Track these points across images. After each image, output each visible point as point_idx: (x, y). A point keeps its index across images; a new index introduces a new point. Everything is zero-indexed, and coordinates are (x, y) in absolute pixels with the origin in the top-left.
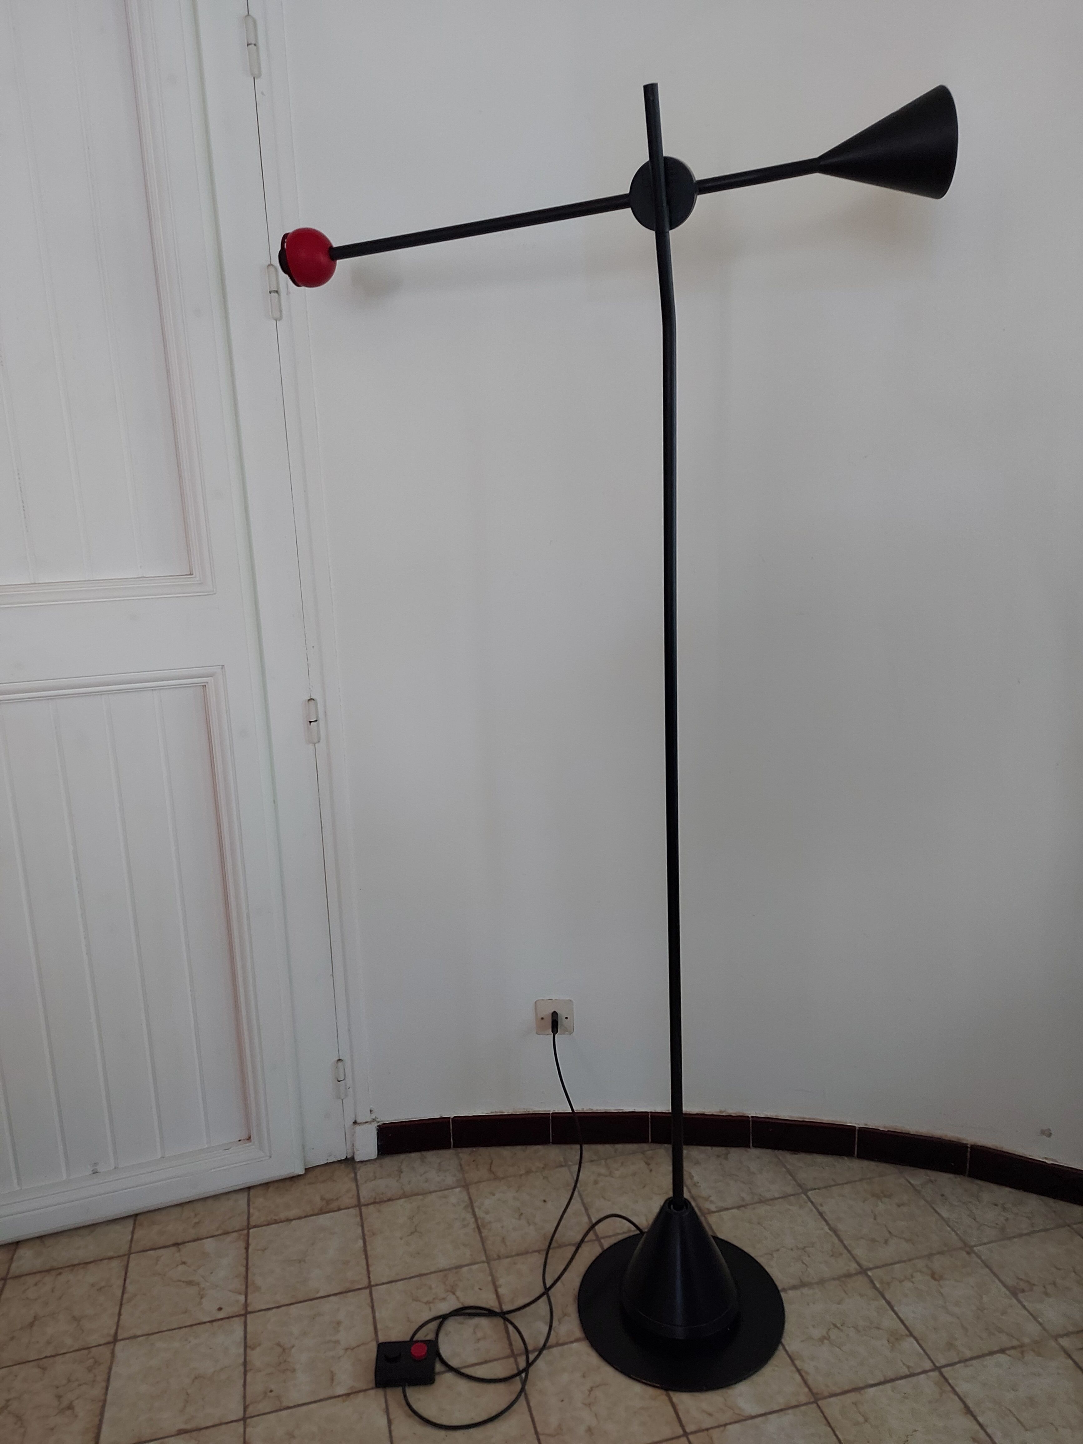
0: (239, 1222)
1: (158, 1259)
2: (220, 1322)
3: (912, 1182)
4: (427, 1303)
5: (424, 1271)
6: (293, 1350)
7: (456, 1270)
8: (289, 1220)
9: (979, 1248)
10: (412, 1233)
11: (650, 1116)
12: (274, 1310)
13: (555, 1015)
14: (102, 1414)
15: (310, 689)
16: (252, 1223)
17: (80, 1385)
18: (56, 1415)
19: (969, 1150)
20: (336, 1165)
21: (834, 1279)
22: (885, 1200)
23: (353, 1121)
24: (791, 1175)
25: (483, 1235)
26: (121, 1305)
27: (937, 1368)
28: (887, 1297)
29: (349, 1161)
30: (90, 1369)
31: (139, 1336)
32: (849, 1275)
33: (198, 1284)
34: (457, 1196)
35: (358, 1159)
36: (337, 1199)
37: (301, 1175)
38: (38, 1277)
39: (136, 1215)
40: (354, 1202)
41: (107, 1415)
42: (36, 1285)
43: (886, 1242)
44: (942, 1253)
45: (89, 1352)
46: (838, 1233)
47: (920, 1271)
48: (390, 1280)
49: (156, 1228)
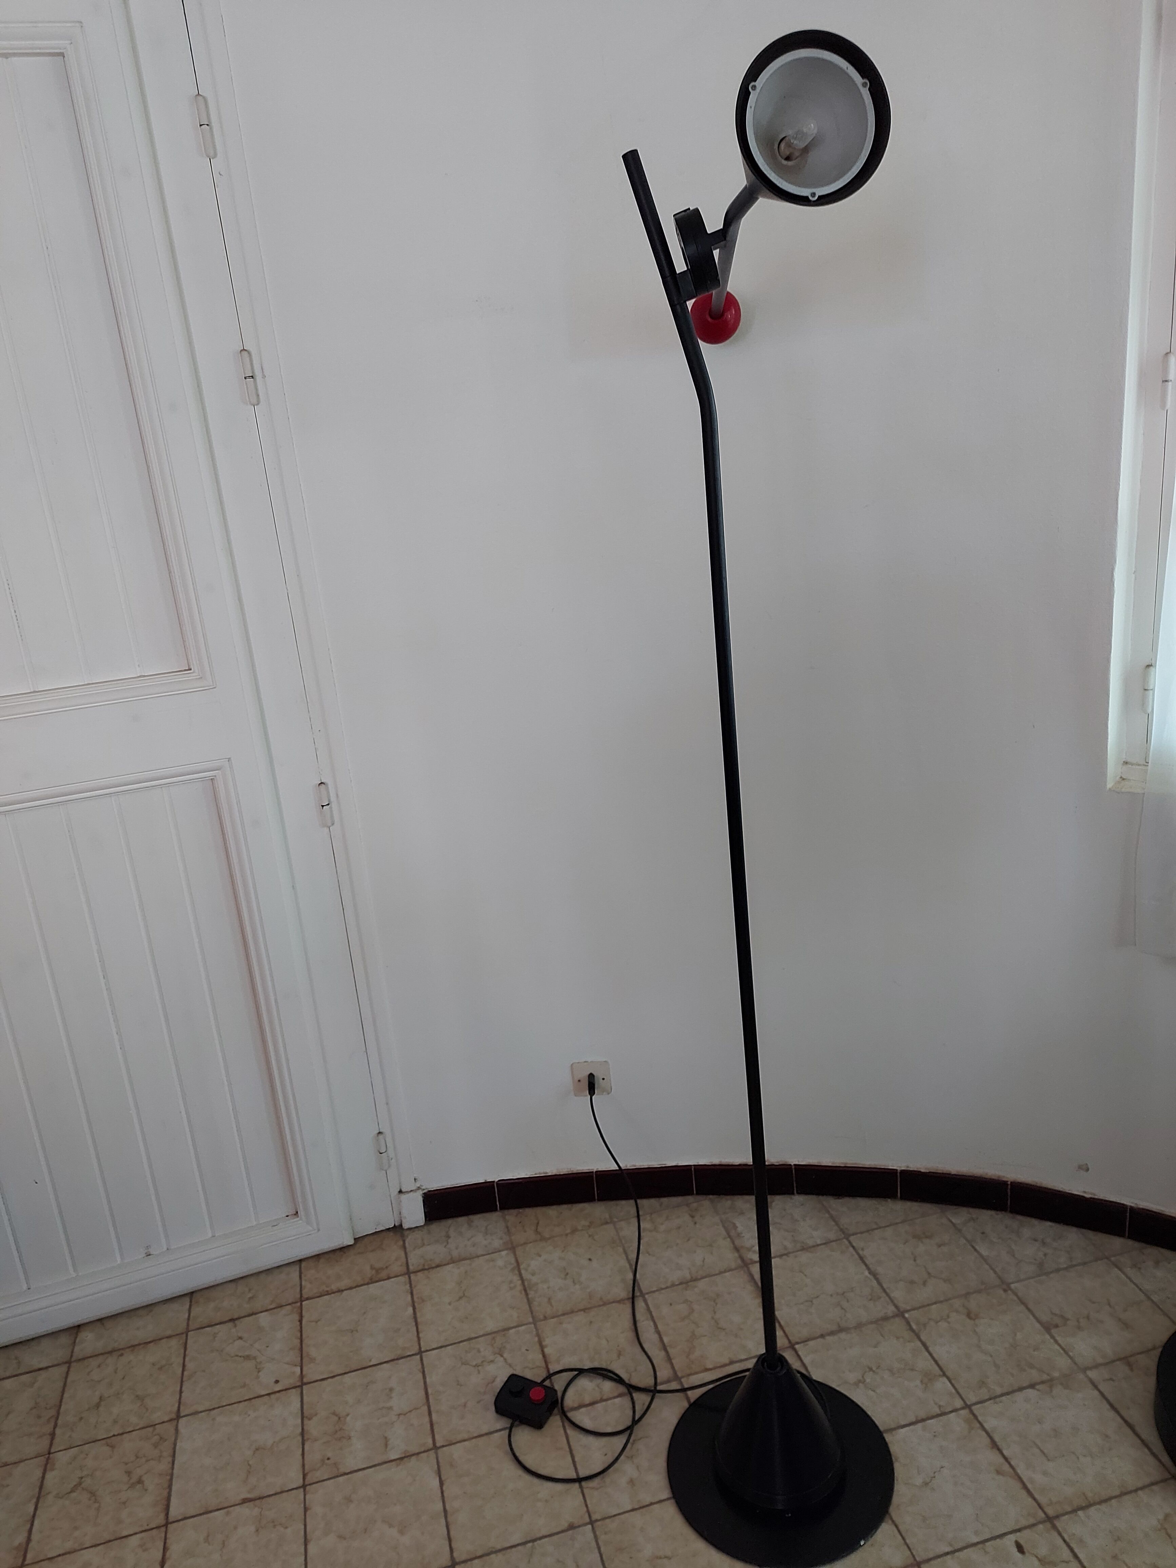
0: (292, 1295)
1: (215, 1335)
2: (278, 1394)
3: (953, 1221)
4: (477, 1366)
5: (473, 1335)
6: (348, 1418)
7: (503, 1333)
8: (340, 1291)
9: (1016, 1285)
10: (460, 1298)
11: (693, 1169)
12: (330, 1380)
13: (591, 1076)
14: (170, 1487)
15: (320, 772)
16: (305, 1296)
17: (147, 1461)
18: (127, 1490)
19: (1009, 1187)
20: (385, 1234)
21: (872, 1323)
22: (926, 1241)
23: (399, 1190)
24: (834, 1220)
25: (530, 1296)
26: (182, 1382)
27: (967, 1406)
28: (923, 1338)
29: (398, 1229)
30: (156, 1446)
31: (201, 1412)
32: (886, 1319)
33: (255, 1358)
34: (504, 1258)
35: (405, 1226)
36: (387, 1267)
37: (351, 1245)
38: (101, 1358)
39: (192, 1293)
40: (404, 1269)
41: (174, 1488)
42: (99, 1366)
43: (925, 1283)
44: (979, 1291)
45: (155, 1429)
46: (878, 1276)
47: (957, 1311)
48: (439, 1346)
49: (212, 1305)
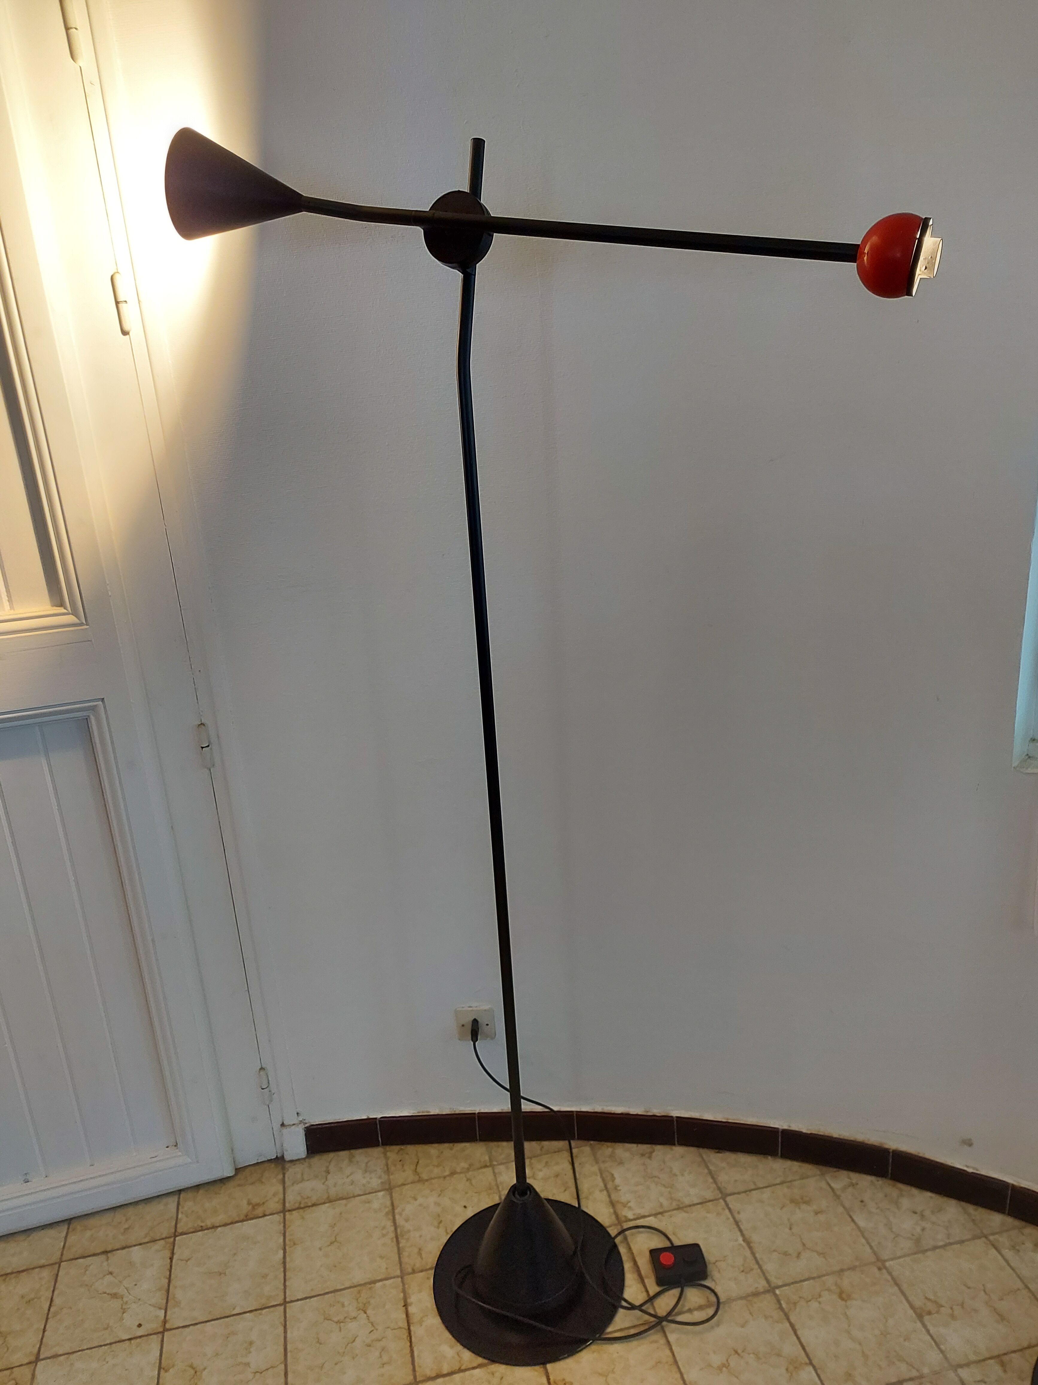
0: (166, 1229)
1: (86, 1269)
2: (138, 1340)
3: (832, 1185)
4: (338, 1322)
5: (339, 1287)
6: (205, 1373)
7: (370, 1286)
8: (214, 1227)
9: (891, 1263)
10: (332, 1243)
11: (575, 1115)
12: (192, 1328)
13: (475, 1022)
15: (200, 713)
16: (179, 1230)
19: (891, 1154)
20: (266, 1165)
21: (742, 1298)
22: (804, 1206)
23: (281, 1123)
24: (713, 1178)
25: (401, 1245)
26: (47, 1319)
28: (793, 1319)
29: (279, 1161)
31: (61, 1355)
32: (756, 1294)
33: (122, 1297)
34: (380, 1200)
35: (287, 1158)
36: (264, 1203)
37: (230, 1176)
39: (71, 1219)
40: (279, 1207)
43: (798, 1255)
44: (853, 1268)
45: (12, 1373)
46: (751, 1245)
47: (829, 1290)
48: (304, 1296)
49: (88, 1234)
